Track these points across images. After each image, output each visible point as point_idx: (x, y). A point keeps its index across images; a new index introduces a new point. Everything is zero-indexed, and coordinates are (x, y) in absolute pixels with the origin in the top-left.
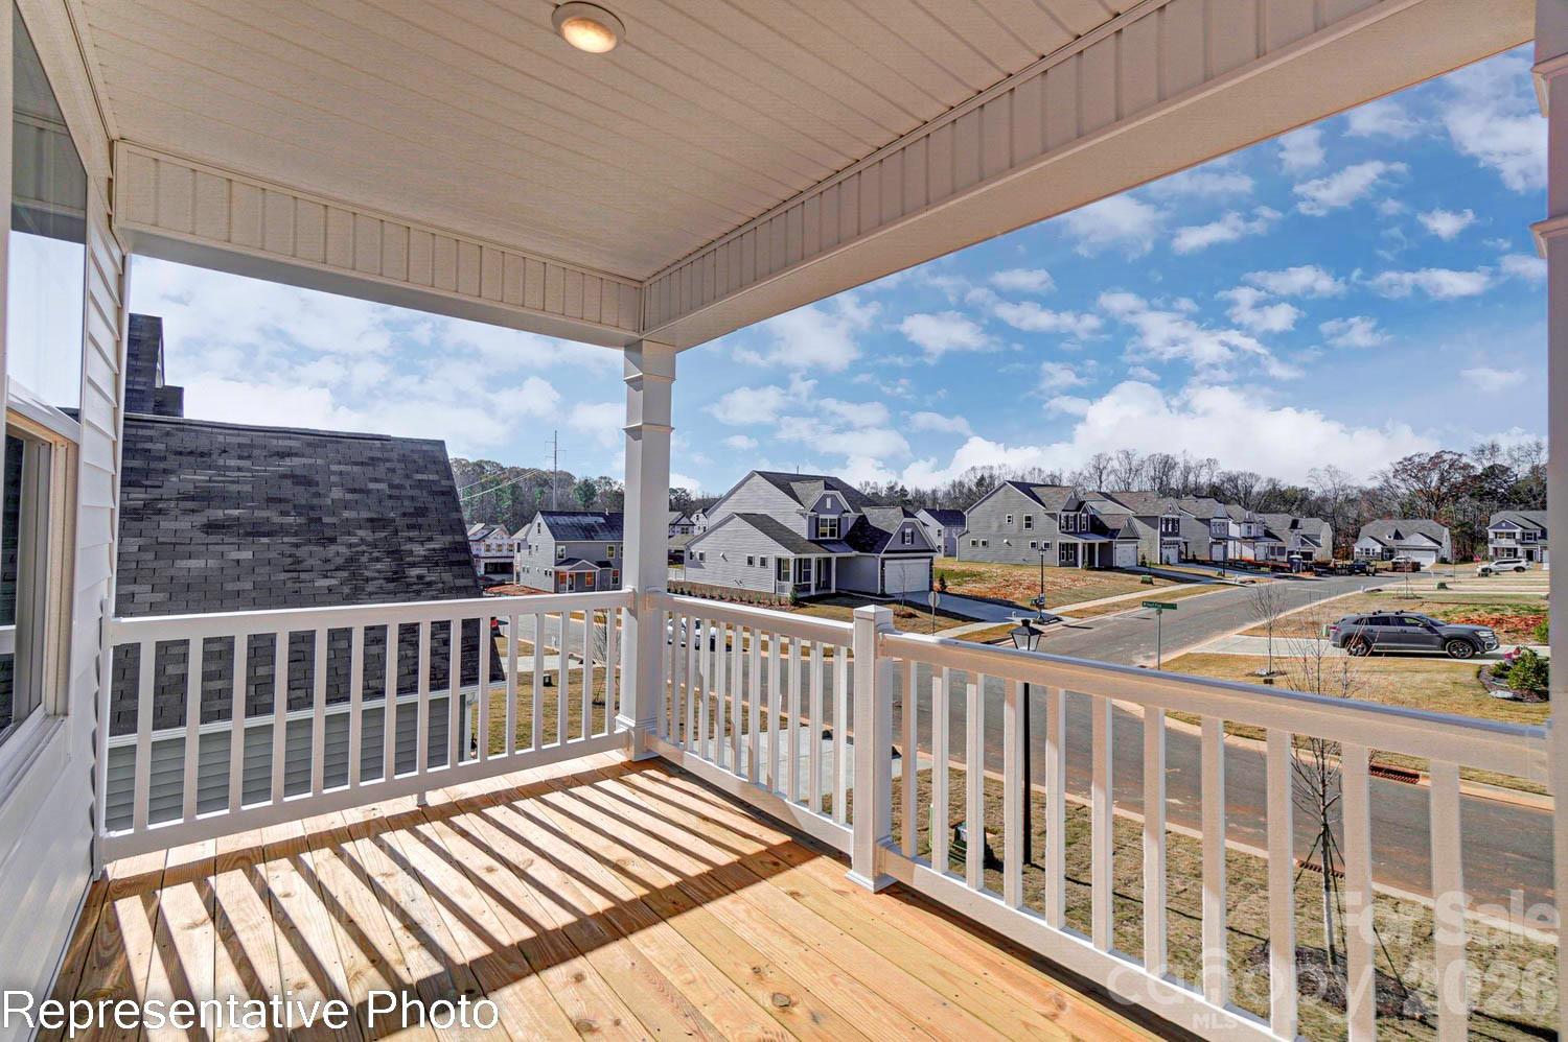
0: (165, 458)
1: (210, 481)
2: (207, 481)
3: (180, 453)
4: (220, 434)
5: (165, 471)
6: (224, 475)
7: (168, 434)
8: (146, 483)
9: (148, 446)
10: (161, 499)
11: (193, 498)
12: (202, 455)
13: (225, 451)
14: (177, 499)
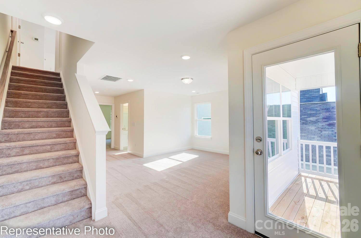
0: (320, 111)
1: (329, 115)
2: (328, 115)
3: (323, 109)
4: (332, 104)
5: (320, 113)
6: (333, 113)
7: (320, 106)
8: (316, 116)
9: (317, 108)
10: (319, 119)
11: (326, 119)
12: (328, 109)
13: (333, 108)
14: (322, 119)
